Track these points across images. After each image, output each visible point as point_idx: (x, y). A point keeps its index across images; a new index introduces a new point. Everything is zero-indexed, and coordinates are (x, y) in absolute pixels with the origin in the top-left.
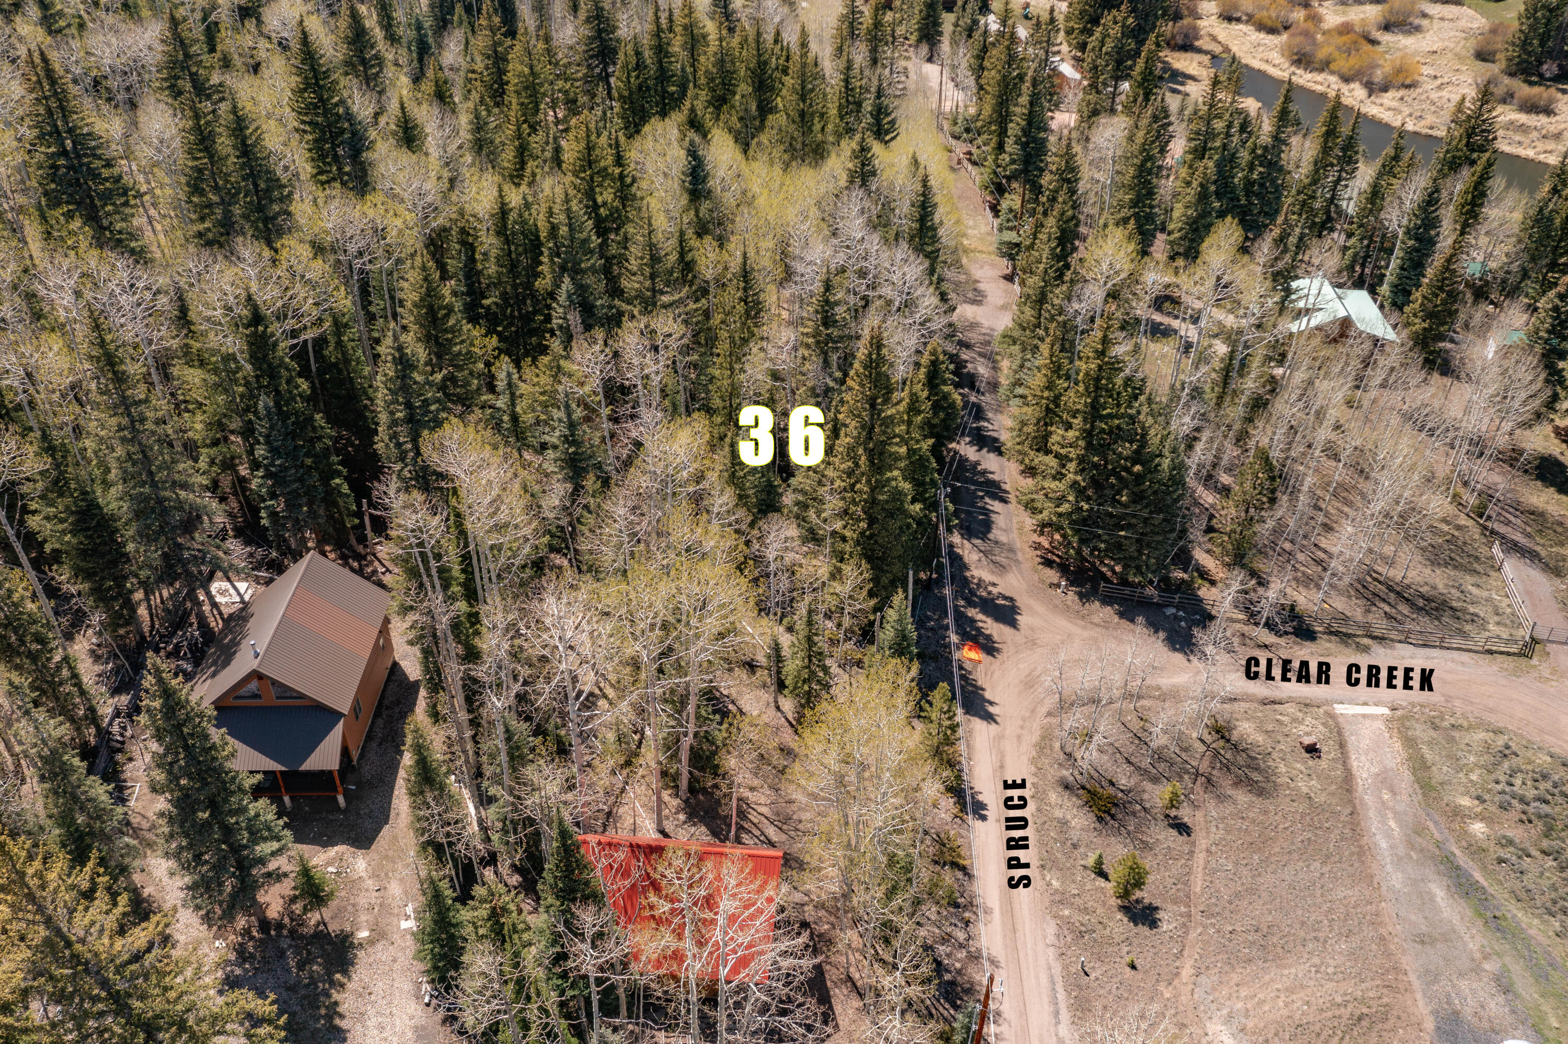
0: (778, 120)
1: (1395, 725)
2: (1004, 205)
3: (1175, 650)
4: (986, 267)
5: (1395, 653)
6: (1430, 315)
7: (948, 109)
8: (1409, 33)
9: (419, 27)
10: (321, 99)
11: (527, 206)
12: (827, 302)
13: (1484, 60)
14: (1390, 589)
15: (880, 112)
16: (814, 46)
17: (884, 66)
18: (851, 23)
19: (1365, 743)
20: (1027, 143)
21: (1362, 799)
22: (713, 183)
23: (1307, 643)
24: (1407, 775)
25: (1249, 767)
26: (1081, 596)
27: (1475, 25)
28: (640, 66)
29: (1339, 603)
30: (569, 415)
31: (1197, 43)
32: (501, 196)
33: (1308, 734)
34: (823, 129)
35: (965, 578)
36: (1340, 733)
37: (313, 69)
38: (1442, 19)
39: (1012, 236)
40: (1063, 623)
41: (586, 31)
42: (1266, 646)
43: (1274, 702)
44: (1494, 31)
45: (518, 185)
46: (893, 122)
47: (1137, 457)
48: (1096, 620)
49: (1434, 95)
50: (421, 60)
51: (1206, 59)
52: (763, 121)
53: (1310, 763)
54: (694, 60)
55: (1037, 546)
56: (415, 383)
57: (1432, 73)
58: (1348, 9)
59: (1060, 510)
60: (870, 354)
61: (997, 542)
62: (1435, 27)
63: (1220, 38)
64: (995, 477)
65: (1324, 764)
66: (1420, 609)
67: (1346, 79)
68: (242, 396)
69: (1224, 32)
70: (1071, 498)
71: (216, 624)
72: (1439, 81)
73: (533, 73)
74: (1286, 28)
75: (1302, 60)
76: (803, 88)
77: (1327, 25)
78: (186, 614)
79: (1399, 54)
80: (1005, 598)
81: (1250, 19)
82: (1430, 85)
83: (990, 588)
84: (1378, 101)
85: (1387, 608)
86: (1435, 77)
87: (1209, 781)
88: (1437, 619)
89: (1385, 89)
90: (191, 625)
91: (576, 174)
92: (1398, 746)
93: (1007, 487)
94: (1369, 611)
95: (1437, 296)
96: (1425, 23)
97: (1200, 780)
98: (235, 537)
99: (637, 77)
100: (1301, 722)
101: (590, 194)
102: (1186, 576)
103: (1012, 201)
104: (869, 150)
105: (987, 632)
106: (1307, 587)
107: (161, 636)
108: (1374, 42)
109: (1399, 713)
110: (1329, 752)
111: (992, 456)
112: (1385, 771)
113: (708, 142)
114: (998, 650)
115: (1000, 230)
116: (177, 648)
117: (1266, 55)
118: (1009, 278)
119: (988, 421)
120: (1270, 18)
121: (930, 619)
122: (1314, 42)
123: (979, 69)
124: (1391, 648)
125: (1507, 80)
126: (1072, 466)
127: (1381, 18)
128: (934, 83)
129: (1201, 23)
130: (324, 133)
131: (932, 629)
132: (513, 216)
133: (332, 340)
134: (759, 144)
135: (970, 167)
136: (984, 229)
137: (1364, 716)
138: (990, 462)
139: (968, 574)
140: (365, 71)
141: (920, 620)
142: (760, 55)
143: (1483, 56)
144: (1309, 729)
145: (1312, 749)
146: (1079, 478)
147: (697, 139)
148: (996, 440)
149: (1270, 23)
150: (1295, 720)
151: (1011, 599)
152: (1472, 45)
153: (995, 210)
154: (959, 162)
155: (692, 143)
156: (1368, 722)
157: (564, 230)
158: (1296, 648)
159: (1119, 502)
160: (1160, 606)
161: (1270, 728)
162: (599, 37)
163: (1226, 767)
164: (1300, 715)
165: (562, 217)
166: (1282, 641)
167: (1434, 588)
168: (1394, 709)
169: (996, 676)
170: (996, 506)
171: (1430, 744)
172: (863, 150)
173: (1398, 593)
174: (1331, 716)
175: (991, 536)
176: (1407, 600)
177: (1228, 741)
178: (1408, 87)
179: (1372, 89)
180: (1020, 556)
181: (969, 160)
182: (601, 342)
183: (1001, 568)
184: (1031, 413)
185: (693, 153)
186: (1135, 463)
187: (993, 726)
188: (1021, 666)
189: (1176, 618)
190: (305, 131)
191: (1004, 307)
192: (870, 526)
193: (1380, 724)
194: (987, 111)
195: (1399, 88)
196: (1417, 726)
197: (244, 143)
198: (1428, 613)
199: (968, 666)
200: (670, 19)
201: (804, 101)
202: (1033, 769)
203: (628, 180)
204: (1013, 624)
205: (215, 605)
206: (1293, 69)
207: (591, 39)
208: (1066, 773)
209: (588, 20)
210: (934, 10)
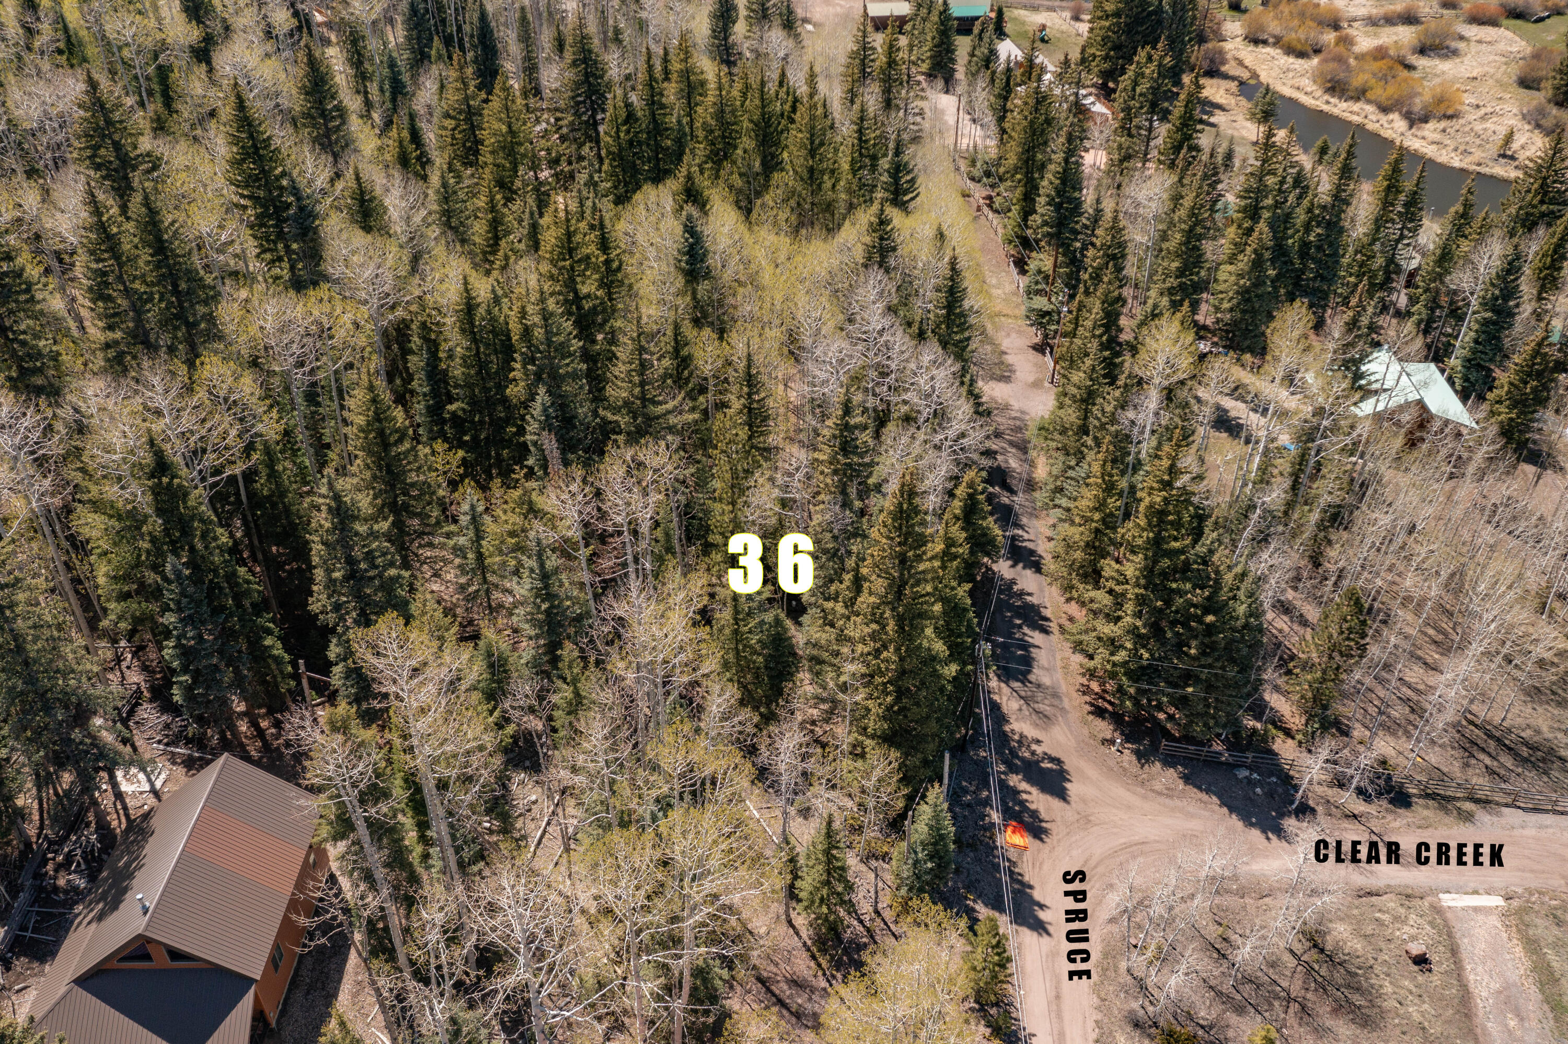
0: (785, 179)
1: (1513, 920)
2: (1032, 266)
3: (1252, 825)
4: (1014, 335)
5: (1503, 821)
6: (1515, 404)
7: (964, 146)
8: (1446, 57)
9: (392, 65)
10: (263, 171)
11: (497, 300)
12: (847, 427)
13: (1528, 87)
14: (1490, 736)
15: (898, 169)
16: (822, 86)
17: (898, 108)
18: (863, 61)
19: (1481, 947)
20: (1061, 204)
21: (1484, 1029)
22: (713, 261)
23: (1401, 811)
24: (1533, 992)
25: (1348, 986)
26: (1139, 755)
27: (1515, 49)
28: (631, 117)
29: (1434, 757)
30: (542, 565)
31: (1224, 69)
32: (467, 290)
33: (1413, 938)
34: (834, 186)
35: (1005, 734)
36: (1450, 935)
37: (251, 137)
38: (1480, 42)
39: (1040, 303)
40: (1119, 791)
41: (570, 75)
42: (1355, 816)
43: (1370, 894)
44: (1536, 56)
45: (488, 273)
46: (913, 181)
47: (1211, 606)
48: (1158, 786)
49: (1478, 127)
50: (394, 100)
51: (1233, 85)
52: (767, 178)
53: (1420, 978)
54: (690, 108)
55: (1085, 690)
56: (357, 534)
57: (1474, 101)
58: (1379, 30)
59: (1116, 658)
60: (901, 504)
61: (1039, 686)
62: (1473, 50)
63: (1247, 62)
64: (1033, 600)
65: (1435, 979)
66: (1525, 760)
67: (1385, 109)
68: (148, 552)
69: (1251, 56)
70: (1129, 645)
71: (117, 824)
72: (1483, 111)
73: (511, 131)
74: (1317, 51)
75: (1336, 88)
76: (812, 143)
77: (1357, 49)
78: (83, 811)
79: (1437, 81)
80: (1052, 760)
81: (1278, 42)
82: (1472, 116)
83: (1034, 747)
84: (1419, 133)
85: (1488, 761)
86: (1478, 106)
87: (1303, 1008)
88: (1546, 773)
89: (1425, 120)
90: (88, 825)
91: (553, 262)
92: (1519, 951)
93: (1047, 613)
94: (1467, 765)
95: (1526, 383)
96: (1461, 45)
97: (1294, 1007)
98: (151, 701)
99: (628, 132)
100: (1405, 922)
101: (571, 284)
102: (1259, 726)
103: (1043, 260)
104: (888, 222)
105: (1033, 807)
106: (1394, 734)
107: (51, 843)
108: (1410, 67)
109: (1515, 903)
110: (1440, 963)
111: (1028, 572)
112: (1507, 986)
113: (706, 214)
114: (1046, 831)
115: (1029, 293)
116: (69, 858)
117: (1296, 82)
118: (1039, 348)
119: (1022, 527)
120: (1299, 40)
121: (966, 791)
122: (1348, 68)
123: (1002, 114)
124: (1499, 814)
125: (1555, 111)
126: (1129, 607)
127: (1416, 42)
128: (951, 119)
129: (1228, 46)
130: (267, 209)
131: (969, 805)
132: (482, 311)
133: (264, 472)
134: (763, 205)
135: (991, 215)
136: (1009, 288)
137: (1476, 909)
138: (1027, 580)
139: (1007, 728)
140: (325, 125)
141: (955, 793)
142: (763, 107)
143: (1527, 83)
144: (1414, 931)
145: (1421, 961)
146: (1139, 623)
147: (695, 213)
148: (1032, 552)
149: (1299, 47)
150: (1396, 919)
151: (1058, 761)
152: (1514, 71)
153: (1021, 265)
154: (979, 209)
155: (689, 218)
156: (1480, 918)
157: (539, 333)
158: (1390, 817)
159: (1186, 654)
160: (1232, 766)
161: (1369, 930)
162: (587, 81)
163: (1323, 988)
164: (1402, 911)
165: (537, 319)
166: (1371, 809)
167: (1538, 732)
168: (1508, 898)
169: (1046, 867)
170: (1036, 637)
171: (1555, 946)
172: (882, 223)
173: (1498, 740)
174: (1437, 910)
175: (1032, 677)
176: (1510, 749)
177: (1322, 951)
178: (1450, 117)
179: (1415, 120)
180: (1066, 703)
181: (990, 206)
182: (578, 480)
183: (1045, 719)
184: (1079, 534)
185: (690, 230)
186: (1207, 611)
187: (1045, 939)
188: (1074, 853)
189: (1249, 780)
190: (245, 208)
191: (1037, 384)
192: (898, 699)
193: (1494, 921)
194: (1012, 160)
195: (1440, 120)
196: (1538, 921)
197: (160, 240)
198: (1534, 766)
199: (1012, 854)
200: (666, 60)
201: (813, 157)
202: (1096, 1000)
203: (615, 265)
204: (1062, 795)
205: (119, 795)
206: (1326, 97)
207: (577, 84)
208: (1135, 1005)
209: (574, 64)
210: (948, 37)
